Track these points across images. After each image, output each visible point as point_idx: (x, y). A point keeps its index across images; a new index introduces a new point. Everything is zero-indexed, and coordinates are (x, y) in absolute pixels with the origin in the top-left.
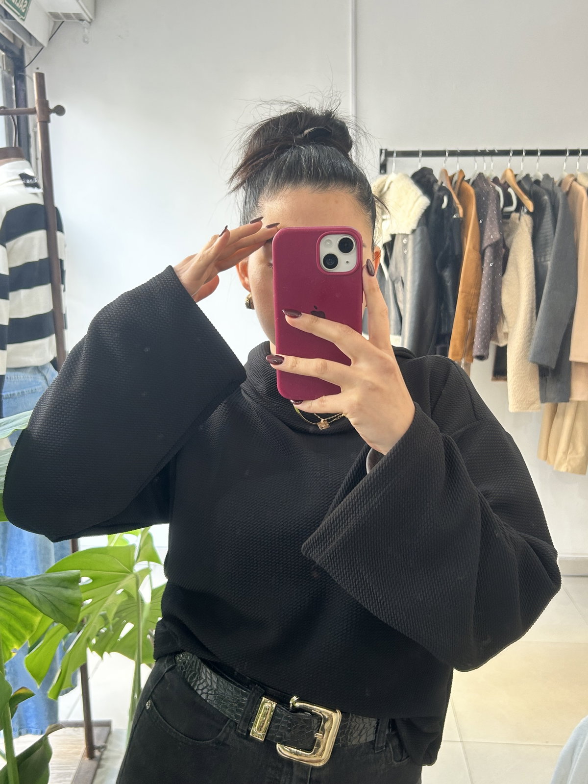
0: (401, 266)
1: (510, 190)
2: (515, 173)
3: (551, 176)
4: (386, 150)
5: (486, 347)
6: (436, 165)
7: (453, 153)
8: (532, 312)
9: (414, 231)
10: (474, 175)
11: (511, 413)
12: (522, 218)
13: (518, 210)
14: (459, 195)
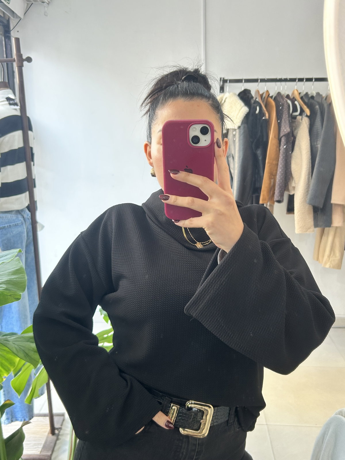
0: (232, 147)
1: (296, 103)
2: (299, 92)
3: (321, 94)
4: (224, 78)
5: (282, 195)
6: (253, 88)
7: (263, 80)
8: (309, 175)
9: (239, 127)
10: (275, 93)
11: (296, 234)
12: (303, 119)
13: (301, 114)
14: (266, 106)
